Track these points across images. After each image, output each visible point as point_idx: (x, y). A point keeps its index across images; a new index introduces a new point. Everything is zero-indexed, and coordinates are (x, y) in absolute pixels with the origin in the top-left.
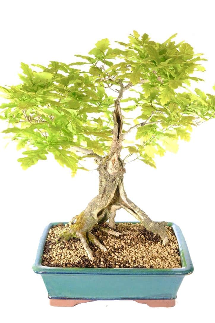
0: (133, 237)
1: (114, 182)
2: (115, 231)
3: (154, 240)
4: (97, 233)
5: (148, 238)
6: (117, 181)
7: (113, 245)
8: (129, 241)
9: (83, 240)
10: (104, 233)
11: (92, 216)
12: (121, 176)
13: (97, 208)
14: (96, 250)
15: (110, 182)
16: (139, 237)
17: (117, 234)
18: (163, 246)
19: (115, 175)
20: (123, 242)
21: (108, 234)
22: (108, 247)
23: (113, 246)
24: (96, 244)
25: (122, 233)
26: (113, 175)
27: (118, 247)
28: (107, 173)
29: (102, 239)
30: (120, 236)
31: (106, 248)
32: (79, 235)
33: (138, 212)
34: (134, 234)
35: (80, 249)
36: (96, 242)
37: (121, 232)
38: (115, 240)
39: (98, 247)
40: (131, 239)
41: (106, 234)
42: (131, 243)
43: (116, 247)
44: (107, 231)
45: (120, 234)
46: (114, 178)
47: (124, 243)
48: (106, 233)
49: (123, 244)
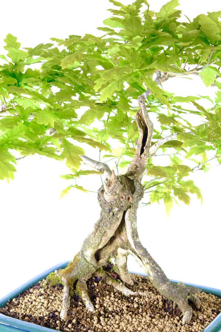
0: (147, 301)
1: (111, 214)
2: (126, 287)
3: (174, 313)
4: (96, 284)
5: (166, 307)
6: (115, 213)
7: (108, 305)
8: (136, 306)
9: (65, 289)
10: (109, 286)
11: (84, 258)
12: (122, 206)
13: (89, 247)
14: (77, 306)
15: (106, 212)
16: (155, 303)
17: (127, 292)
18: (179, 324)
19: (112, 203)
20: (126, 305)
21: (115, 289)
22: (97, 306)
23: (108, 307)
24: (83, 299)
25: (135, 293)
26: (109, 202)
27: (113, 309)
28: (103, 199)
29: (99, 294)
30: (131, 296)
31: (95, 307)
32: (64, 281)
33: (146, 263)
34: (152, 297)
35: (57, 300)
36: (84, 296)
37: (134, 291)
38: (117, 300)
39: (83, 304)
40: (142, 303)
41: (111, 289)
42: (138, 308)
43: (110, 309)
44: (114, 285)
45: (132, 293)
46: (111, 208)
47: (128, 307)
48: (113, 287)
49: (124, 308)
